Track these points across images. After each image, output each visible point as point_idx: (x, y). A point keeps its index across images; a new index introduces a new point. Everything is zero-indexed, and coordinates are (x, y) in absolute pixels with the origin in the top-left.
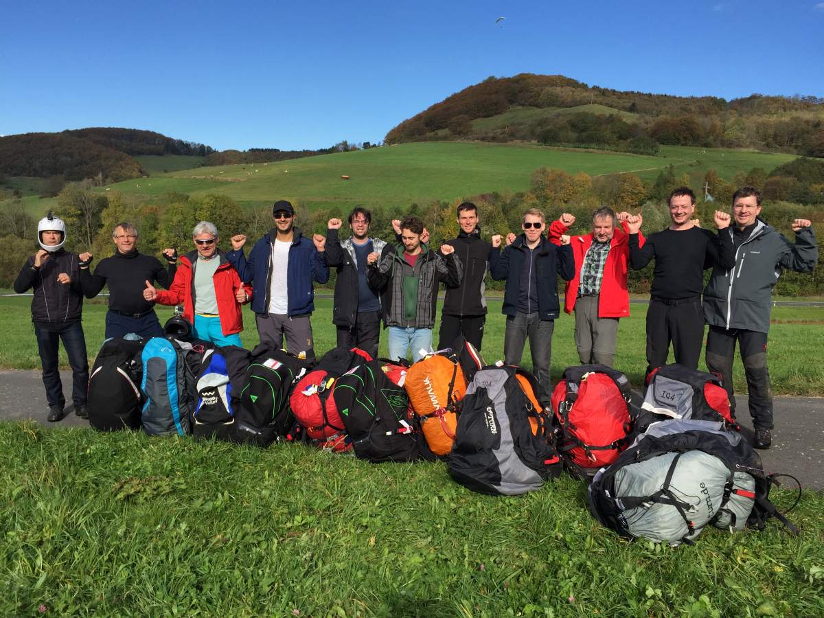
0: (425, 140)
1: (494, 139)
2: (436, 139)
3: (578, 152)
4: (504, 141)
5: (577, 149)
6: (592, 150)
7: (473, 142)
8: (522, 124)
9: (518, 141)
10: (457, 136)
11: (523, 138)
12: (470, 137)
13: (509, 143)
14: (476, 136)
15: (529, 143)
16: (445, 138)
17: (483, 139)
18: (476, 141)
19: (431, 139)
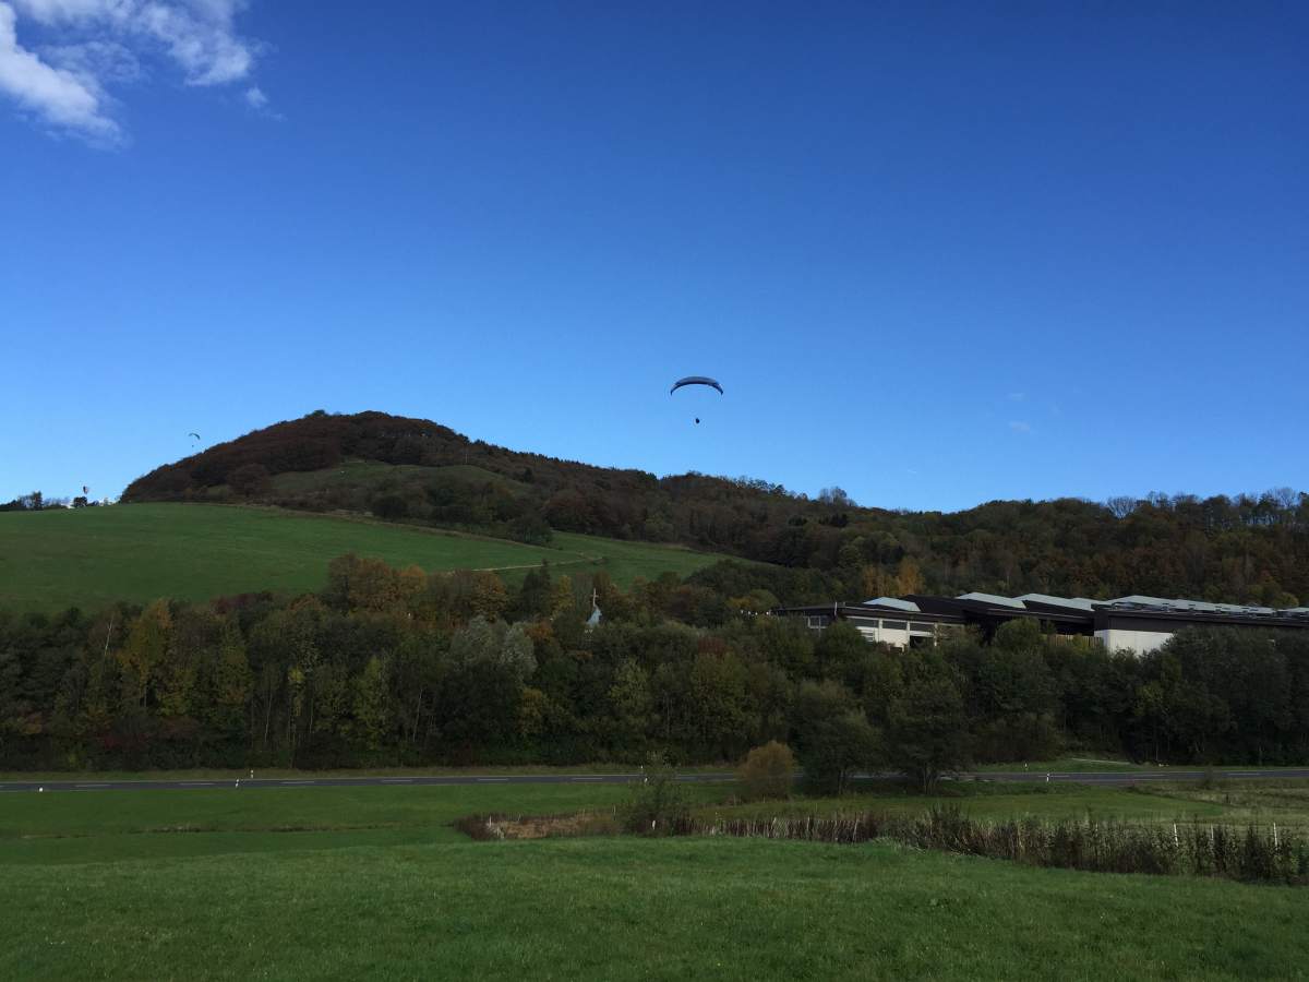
0: (183, 499)
1: (302, 505)
2: (204, 499)
3: (432, 534)
4: (319, 509)
5: (433, 530)
6: (455, 532)
7: (266, 508)
8: (354, 486)
9: (343, 511)
10: (244, 496)
11: (351, 507)
12: (265, 500)
13: (328, 514)
14: (274, 499)
15: (360, 515)
16: (219, 499)
17: (284, 505)
18: (273, 507)
19: (193, 499)
